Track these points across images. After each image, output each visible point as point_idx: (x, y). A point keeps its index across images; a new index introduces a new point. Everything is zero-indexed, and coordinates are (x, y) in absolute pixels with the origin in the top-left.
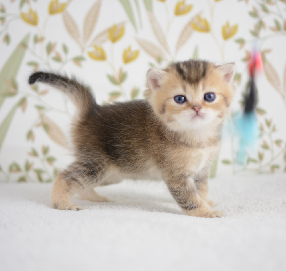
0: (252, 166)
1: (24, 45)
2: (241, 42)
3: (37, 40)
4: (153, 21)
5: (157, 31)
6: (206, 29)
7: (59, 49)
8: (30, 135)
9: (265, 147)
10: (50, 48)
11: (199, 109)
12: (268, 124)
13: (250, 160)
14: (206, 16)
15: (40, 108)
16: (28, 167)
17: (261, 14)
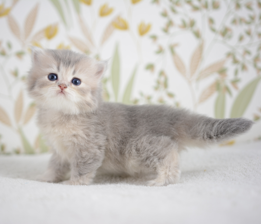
2: (154, 38)
4: (81, 21)
5: (85, 30)
6: (124, 27)
14: (125, 16)
17: (170, 14)
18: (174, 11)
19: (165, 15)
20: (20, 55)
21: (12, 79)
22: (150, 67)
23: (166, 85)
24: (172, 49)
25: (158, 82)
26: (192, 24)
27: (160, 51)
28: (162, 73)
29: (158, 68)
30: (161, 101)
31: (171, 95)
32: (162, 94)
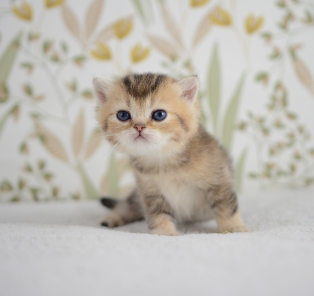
0: (283, 180)
1: (16, 44)
2: (268, 37)
3: (32, 37)
4: (165, 14)
5: (170, 25)
6: (226, 21)
7: (57, 48)
8: (24, 148)
9: (298, 157)
10: (46, 47)
11: (142, 128)
12: (301, 130)
13: (280, 173)
14: (227, 7)
15: (35, 116)
16: (21, 185)
17: (290, 3)
19: (282, 4)
20: (79, 60)
21: (68, 95)
22: (263, 77)
23: (285, 102)
24: (293, 52)
25: (274, 99)
27: (276, 55)
28: (279, 86)
29: (273, 79)
30: (279, 125)
31: (292, 116)
32: (280, 114)
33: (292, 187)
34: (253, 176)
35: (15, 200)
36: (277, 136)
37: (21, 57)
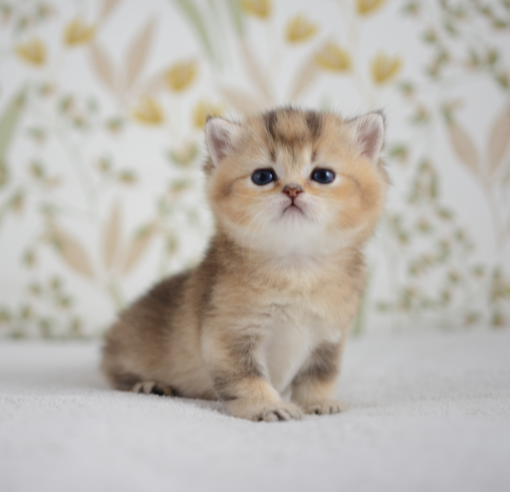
0: (430, 315)
1: (20, 101)
2: (408, 89)
3: (45, 90)
6: (341, 64)
7: (80, 107)
8: (29, 259)
10: (66, 105)
11: (298, 193)
12: (460, 236)
13: (426, 304)
14: (343, 42)
15: (48, 211)
16: (26, 313)
17: (443, 35)
18: (451, 30)
19: (430, 38)
20: (115, 125)
22: (399, 153)
23: (434, 191)
24: (448, 113)
25: (417, 185)
26: (493, 58)
27: (421, 117)
28: (425, 166)
29: (416, 154)
30: (424, 228)
31: (445, 215)
32: (426, 211)
33: (445, 327)
34: (382, 307)
35: (17, 336)
36: (422, 245)
37: (28, 120)
